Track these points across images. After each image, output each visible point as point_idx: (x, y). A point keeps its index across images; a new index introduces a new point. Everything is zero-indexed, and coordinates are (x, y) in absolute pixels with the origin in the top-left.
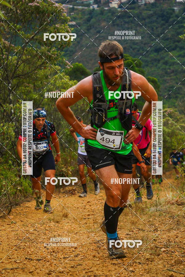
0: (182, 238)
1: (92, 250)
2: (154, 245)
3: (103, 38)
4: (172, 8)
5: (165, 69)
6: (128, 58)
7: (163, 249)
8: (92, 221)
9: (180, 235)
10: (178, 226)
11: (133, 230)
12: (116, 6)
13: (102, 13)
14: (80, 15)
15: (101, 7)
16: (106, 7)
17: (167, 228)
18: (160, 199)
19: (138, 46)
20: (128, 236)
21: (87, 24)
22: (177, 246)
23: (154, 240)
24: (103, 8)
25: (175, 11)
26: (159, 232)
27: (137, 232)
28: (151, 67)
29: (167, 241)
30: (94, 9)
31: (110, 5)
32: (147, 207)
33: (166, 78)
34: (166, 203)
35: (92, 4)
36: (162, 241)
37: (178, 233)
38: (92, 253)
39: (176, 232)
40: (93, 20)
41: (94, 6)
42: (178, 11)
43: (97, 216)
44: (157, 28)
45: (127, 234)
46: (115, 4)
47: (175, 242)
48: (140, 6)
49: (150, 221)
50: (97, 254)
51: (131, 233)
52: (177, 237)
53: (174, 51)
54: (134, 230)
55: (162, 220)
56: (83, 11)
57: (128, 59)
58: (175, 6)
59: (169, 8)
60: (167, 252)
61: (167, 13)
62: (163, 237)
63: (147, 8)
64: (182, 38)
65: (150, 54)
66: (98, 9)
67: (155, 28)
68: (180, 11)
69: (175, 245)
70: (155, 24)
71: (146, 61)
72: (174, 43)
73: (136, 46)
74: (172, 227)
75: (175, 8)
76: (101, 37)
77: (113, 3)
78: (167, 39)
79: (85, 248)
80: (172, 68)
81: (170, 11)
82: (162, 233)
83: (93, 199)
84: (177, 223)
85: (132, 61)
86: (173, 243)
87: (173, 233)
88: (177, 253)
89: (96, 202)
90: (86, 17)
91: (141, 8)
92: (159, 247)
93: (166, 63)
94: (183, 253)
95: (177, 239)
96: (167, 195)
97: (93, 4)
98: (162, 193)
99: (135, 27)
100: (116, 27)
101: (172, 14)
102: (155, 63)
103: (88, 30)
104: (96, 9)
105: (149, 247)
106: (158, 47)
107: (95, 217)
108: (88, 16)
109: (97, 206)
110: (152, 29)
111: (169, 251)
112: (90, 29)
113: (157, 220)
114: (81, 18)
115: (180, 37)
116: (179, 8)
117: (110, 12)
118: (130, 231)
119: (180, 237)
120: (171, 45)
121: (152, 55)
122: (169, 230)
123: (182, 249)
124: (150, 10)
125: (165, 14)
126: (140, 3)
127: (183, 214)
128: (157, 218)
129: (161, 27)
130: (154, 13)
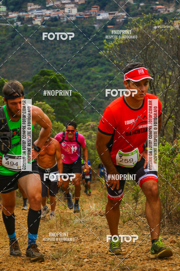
0: (104, 248)
1: (17, 263)
2: (77, 256)
3: (27, 54)
4: (93, 25)
5: (88, 84)
6: (52, 73)
7: (86, 260)
8: (18, 235)
9: (102, 246)
10: (101, 237)
11: (57, 242)
12: (39, 23)
13: (26, 29)
14: (4, 32)
15: (25, 24)
16: (29, 24)
17: (91, 239)
18: (84, 210)
19: (61, 61)
20: (53, 248)
21: (11, 40)
22: (100, 256)
23: (78, 251)
24: (26, 25)
25: (96, 28)
26: (82, 243)
27: (62, 244)
28: (74, 82)
29: (90, 251)
30: (17, 26)
31: (33, 22)
32: (71, 219)
33: (88, 92)
34: (90, 215)
35: (15, 21)
36: (85, 252)
37: (101, 243)
38: (17, 267)
39: (99, 242)
40: (17, 37)
41: (17, 23)
42: (98, 28)
43: (23, 229)
44: (79, 45)
45: (52, 247)
46: (38, 21)
47: (97, 252)
48: (62, 24)
49: (74, 232)
50: (22, 268)
51: (55, 245)
52: (99, 248)
53: (95, 67)
54: (59, 242)
55: (86, 231)
56: (7, 28)
57: (52, 75)
58: (95, 24)
59: (90, 25)
60: (90, 262)
61: (88, 30)
62: (86, 248)
63: (69, 25)
64: (101, 54)
65: (73, 70)
66: (22, 25)
67: (77, 44)
68: (100, 28)
69: (98, 256)
70: (77, 41)
71: (70, 77)
72: (95, 59)
73: (59, 62)
74: (95, 238)
75: (96, 26)
76: (25, 53)
77: (36, 20)
78: (89, 55)
79: (10, 262)
80: (94, 83)
81: (90, 29)
82: (86, 243)
83: (19, 213)
84: (100, 234)
85: (56, 77)
86: (95, 254)
87: (96, 243)
88: (99, 263)
89: (22, 216)
90: (10, 33)
91: (63, 25)
92: (82, 258)
93: (89, 78)
94: (105, 263)
95: (99, 250)
96: (91, 207)
97: (17, 22)
98: (87, 204)
99: (57, 43)
100: (39, 43)
101: (92, 31)
102: (78, 79)
103: (13, 46)
104: (19, 26)
105: (73, 259)
106: (81, 63)
107: (21, 230)
108: (12, 33)
109: (23, 219)
110: (75, 46)
111: (91, 261)
112: (15, 45)
113: (81, 232)
114: (5, 35)
115: (100, 53)
116: (99, 26)
117: (33, 29)
118: (55, 244)
119: (103, 247)
120: (93, 61)
121: (75, 71)
122: (92, 241)
123: (104, 259)
124: (72, 27)
125: (86, 31)
126: (62, 20)
127: (106, 225)
128: (80, 229)
129: (83, 44)
130: (75, 30)
